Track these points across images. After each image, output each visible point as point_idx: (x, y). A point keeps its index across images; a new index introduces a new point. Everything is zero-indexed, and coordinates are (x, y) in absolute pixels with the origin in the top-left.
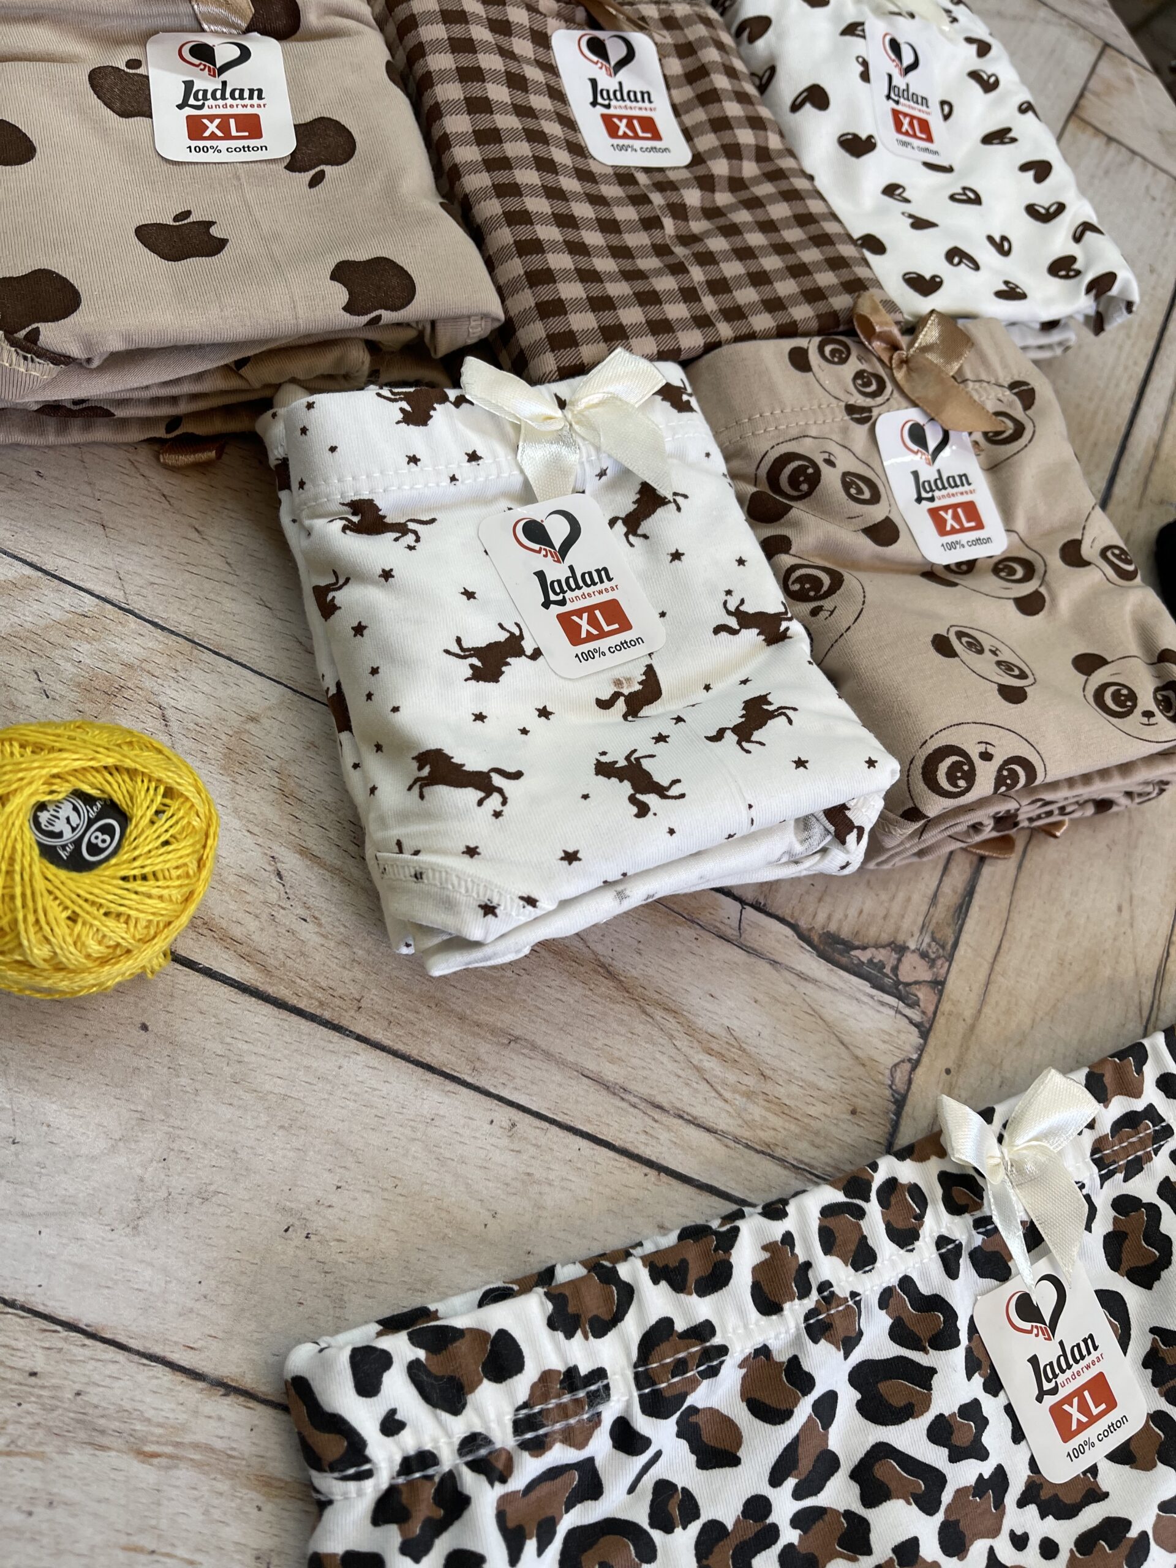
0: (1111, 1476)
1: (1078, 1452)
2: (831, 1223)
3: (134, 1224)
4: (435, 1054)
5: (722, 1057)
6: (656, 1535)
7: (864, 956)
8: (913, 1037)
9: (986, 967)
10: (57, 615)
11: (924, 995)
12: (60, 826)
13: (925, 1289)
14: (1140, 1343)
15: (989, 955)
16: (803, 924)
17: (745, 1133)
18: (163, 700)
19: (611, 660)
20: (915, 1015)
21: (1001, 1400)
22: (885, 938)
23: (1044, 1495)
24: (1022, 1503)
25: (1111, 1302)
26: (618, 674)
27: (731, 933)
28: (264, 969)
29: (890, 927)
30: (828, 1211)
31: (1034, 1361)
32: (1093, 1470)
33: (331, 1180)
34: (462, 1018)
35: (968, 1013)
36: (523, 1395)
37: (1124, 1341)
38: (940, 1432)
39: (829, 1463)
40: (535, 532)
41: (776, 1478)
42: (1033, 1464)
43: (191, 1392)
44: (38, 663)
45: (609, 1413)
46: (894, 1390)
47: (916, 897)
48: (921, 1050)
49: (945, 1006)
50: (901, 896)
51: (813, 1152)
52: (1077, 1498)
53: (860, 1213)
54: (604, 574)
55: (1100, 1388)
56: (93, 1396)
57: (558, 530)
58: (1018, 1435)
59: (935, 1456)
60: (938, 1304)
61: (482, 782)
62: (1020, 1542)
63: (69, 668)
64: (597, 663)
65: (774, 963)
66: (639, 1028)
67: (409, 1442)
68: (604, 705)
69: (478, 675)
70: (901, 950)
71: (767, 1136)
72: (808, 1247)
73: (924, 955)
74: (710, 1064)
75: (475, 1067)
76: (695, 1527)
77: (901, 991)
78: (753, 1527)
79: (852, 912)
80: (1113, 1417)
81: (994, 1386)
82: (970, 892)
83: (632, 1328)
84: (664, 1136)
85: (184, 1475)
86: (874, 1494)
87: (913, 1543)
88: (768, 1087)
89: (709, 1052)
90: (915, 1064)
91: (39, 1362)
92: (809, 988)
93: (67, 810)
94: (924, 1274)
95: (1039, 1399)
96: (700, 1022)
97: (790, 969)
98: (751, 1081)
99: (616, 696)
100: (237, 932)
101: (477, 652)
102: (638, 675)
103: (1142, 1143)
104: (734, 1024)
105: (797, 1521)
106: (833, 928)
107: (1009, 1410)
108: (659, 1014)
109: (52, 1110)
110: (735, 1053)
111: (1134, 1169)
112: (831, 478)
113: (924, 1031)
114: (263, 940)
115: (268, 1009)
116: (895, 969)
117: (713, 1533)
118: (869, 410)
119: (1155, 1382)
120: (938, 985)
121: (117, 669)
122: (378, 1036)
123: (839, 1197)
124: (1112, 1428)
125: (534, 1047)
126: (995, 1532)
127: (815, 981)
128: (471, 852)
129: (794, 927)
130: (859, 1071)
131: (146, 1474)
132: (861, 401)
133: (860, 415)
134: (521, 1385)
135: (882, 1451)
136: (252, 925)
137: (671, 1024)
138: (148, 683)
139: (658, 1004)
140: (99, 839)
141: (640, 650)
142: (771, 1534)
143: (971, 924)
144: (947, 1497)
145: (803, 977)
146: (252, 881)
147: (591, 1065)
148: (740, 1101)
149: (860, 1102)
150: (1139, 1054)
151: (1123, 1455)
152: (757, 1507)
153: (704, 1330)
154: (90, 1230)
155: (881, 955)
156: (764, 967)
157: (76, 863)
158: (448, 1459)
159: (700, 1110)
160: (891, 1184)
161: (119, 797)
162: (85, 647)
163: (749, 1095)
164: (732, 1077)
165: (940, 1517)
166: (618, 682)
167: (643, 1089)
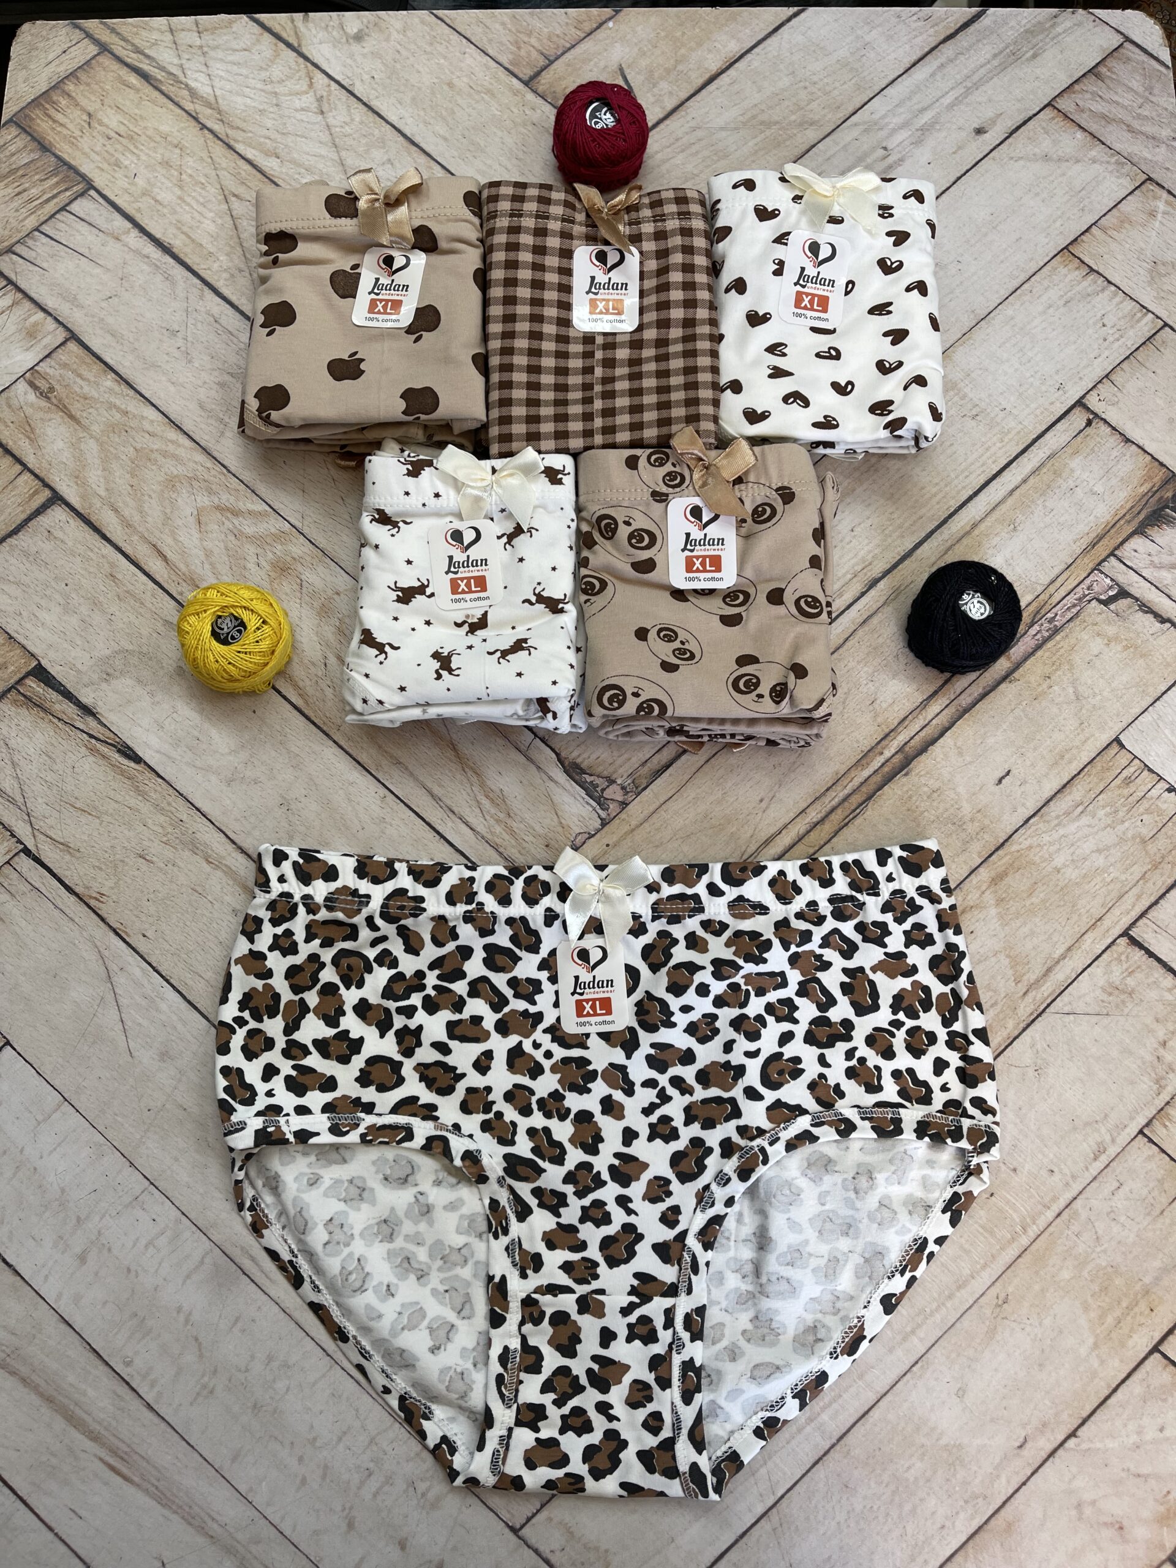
0: (594, 1042)
1: (583, 1024)
2: (496, 881)
3: (229, 782)
4: (363, 758)
5: (492, 801)
6: (375, 965)
7: (589, 779)
8: (597, 823)
9: (658, 804)
10: (273, 530)
11: (613, 807)
12: (224, 626)
13: (532, 926)
14: (638, 995)
15: (662, 800)
16: (563, 754)
17: (489, 836)
18: (303, 577)
19: (469, 604)
20: (603, 814)
21: (555, 987)
22: (606, 773)
23: (558, 1033)
24: (545, 1031)
25: (632, 973)
26: (470, 612)
27: (523, 748)
28: (306, 702)
29: (611, 769)
30: (497, 876)
31: (577, 978)
32: (588, 1035)
33: (304, 792)
34: (380, 747)
35: (634, 823)
36: (332, 890)
37: (630, 992)
38: (513, 983)
39: (462, 975)
40: (457, 536)
41: (432, 967)
42: (558, 1019)
43: (230, 847)
44: (259, 551)
45: (365, 912)
46: (500, 960)
47: (634, 759)
48: (598, 831)
49: (623, 816)
50: (626, 756)
51: (518, 855)
52: (574, 1042)
53: (512, 883)
54: (485, 562)
55: (606, 1005)
56: (198, 835)
57: (469, 536)
58: (556, 1005)
59: (508, 992)
60: (536, 934)
61: (380, 648)
62: (536, 1046)
63: (270, 555)
64: (462, 605)
65: (539, 768)
66: (458, 776)
67: (285, 888)
68: (458, 625)
69: (399, 600)
70: (612, 782)
71: (498, 841)
72: (479, 887)
73: (623, 788)
74: (486, 803)
75: (379, 766)
76: (393, 972)
77: (601, 802)
78: (416, 982)
79: (593, 757)
80: (607, 1018)
81: (553, 979)
82: (668, 766)
83: (390, 886)
84: (450, 824)
85: (219, 873)
86: (474, 992)
87: (481, 1018)
88: (509, 821)
89: (487, 797)
90: (591, 836)
91: (184, 818)
92: (552, 785)
93: (228, 620)
94: (534, 921)
95: (573, 994)
96: (489, 783)
97: (546, 773)
98: (502, 816)
99: (464, 622)
100: (301, 684)
101: (402, 590)
102: (479, 614)
103: (683, 910)
104: (505, 789)
105: (435, 987)
106: (579, 761)
107: (557, 993)
108: (470, 773)
109: (214, 732)
110: (499, 801)
111: (675, 920)
112: (623, 532)
113: (604, 823)
114: (310, 691)
115: (303, 719)
116: (603, 790)
117: (400, 976)
118: (667, 495)
119: (637, 1014)
120: (624, 805)
121: (289, 559)
122: (342, 743)
123: (506, 873)
124: (604, 1022)
125: (407, 769)
126: (527, 1036)
127: (556, 782)
128: (367, 676)
129: (557, 755)
130: (560, 829)
131: (207, 868)
132: (664, 489)
133: (660, 498)
134: (333, 886)
135: (484, 979)
136: (308, 682)
137: (474, 779)
138: (300, 568)
139: (472, 769)
140: (236, 634)
141: (487, 603)
142: (423, 987)
143: (659, 781)
144: (506, 1010)
145: (551, 779)
146: (313, 664)
147: (429, 784)
148: (492, 822)
149: (552, 843)
150: (704, 869)
151: (605, 1036)
152: (420, 975)
153: (422, 899)
154: (213, 778)
155: (598, 781)
156: (533, 768)
157: (225, 642)
158: (297, 898)
159: (471, 820)
160: (534, 877)
161: (245, 620)
162: (279, 547)
163: (498, 821)
164: (493, 811)
165: (499, 1016)
166: (468, 616)
167: (449, 802)
